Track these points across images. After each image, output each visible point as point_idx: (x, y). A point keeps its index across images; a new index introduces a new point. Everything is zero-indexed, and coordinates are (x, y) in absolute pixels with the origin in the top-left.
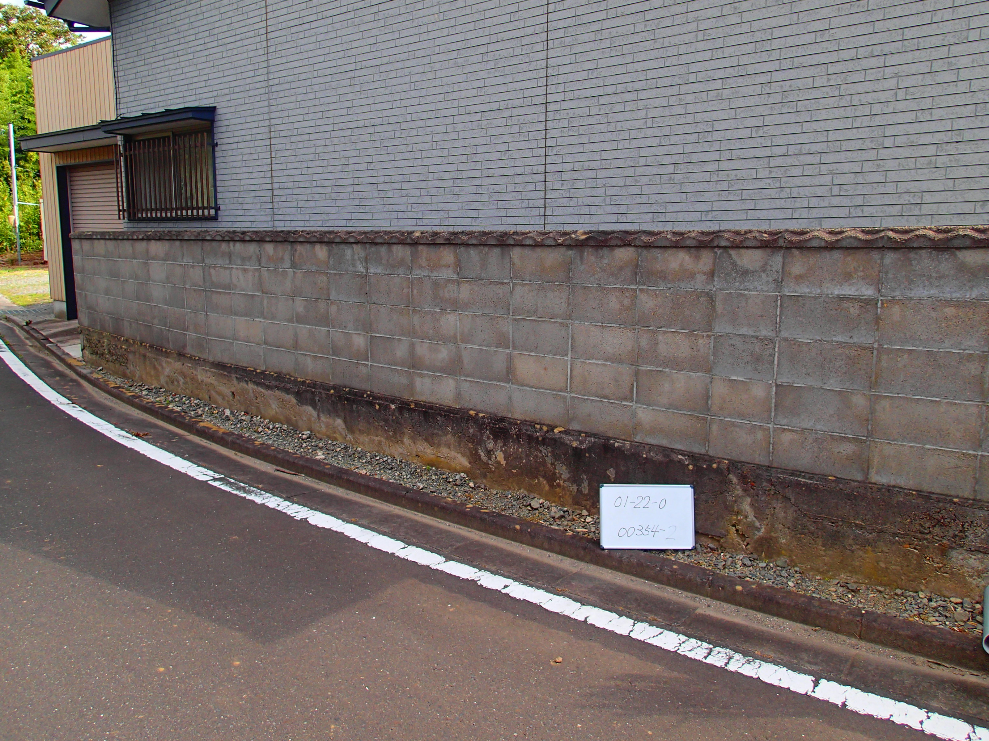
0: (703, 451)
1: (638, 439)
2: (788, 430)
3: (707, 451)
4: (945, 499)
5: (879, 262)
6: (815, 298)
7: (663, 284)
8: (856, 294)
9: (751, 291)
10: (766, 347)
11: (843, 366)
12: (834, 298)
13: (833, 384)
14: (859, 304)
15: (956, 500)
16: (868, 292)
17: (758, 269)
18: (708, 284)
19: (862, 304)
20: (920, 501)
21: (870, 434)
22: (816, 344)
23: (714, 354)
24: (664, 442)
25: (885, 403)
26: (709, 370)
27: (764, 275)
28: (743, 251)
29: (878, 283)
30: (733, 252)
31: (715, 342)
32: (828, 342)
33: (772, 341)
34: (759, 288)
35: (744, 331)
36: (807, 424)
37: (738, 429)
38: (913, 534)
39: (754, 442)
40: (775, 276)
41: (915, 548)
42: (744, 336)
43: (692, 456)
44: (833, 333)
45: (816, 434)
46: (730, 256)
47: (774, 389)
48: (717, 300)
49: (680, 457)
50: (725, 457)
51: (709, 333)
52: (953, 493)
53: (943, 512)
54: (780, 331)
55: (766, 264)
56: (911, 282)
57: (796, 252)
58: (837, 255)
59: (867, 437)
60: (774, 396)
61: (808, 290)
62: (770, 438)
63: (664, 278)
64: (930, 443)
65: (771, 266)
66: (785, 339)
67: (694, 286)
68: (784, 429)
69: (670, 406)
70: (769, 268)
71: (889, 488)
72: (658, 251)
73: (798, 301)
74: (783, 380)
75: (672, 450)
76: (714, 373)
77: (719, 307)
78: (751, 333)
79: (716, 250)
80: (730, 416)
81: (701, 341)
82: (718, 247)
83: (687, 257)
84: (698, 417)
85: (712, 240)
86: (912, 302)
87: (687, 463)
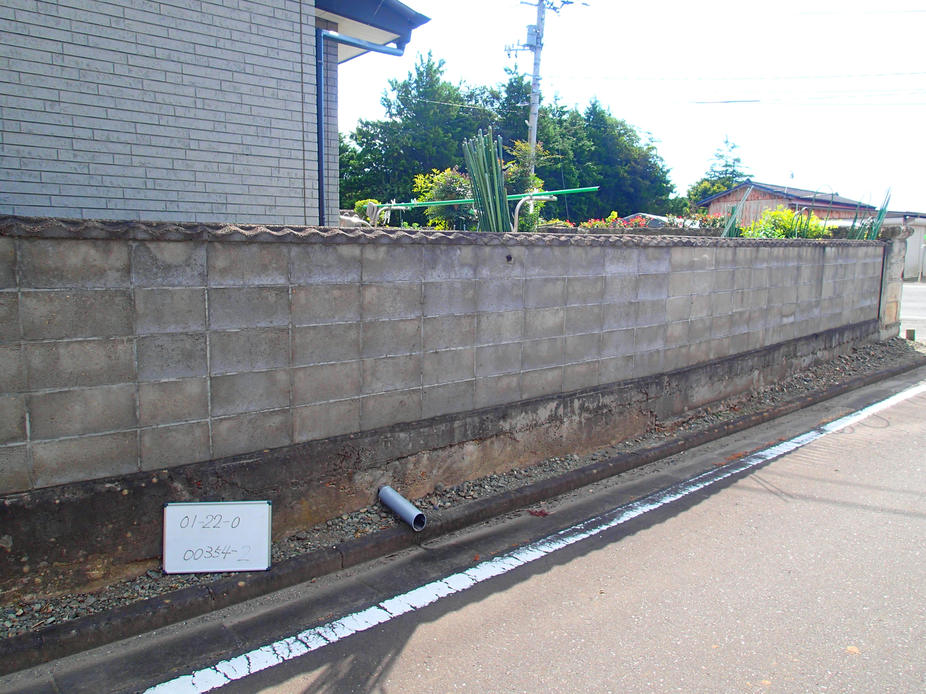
0: (135, 470)
1: (40, 484)
2: (225, 419)
3: (140, 468)
4: (345, 437)
5: (287, 254)
6: (239, 289)
7: (60, 285)
8: (272, 283)
9: (176, 286)
10: (197, 342)
11: (267, 349)
12: (255, 288)
13: (261, 367)
14: (275, 292)
15: (352, 436)
16: (281, 281)
17: (181, 263)
18: (124, 282)
19: (277, 292)
20: (331, 446)
21: (292, 402)
22: (244, 332)
23: (138, 359)
24: (81, 476)
25: (300, 374)
26: (134, 378)
27: (188, 269)
28: (163, 244)
29: (288, 273)
30: (152, 246)
31: (138, 346)
32: (253, 329)
33: (203, 335)
34: (184, 283)
35: (172, 329)
36: (241, 409)
37: (174, 433)
38: (331, 473)
39: (193, 441)
40: (200, 269)
41: (333, 484)
42: (173, 335)
43: (123, 480)
44: (257, 320)
45: (250, 415)
46: (148, 250)
47: (209, 382)
48: (137, 298)
49: (108, 485)
50: (163, 467)
51: (130, 337)
52: (349, 432)
53: (346, 448)
54: (209, 325)
55: (190, 258)
56: (310, 271)
57: (218, 246)
58: (254, 248)
59: (290, 406)
60: (209, 390)
61: (231, 282)
62: (208, 432)
63: (61, 277)
64: (333, 398)
65: (195, 260)
66: (216, 332)
67: (105, 284)
68: (222, 419)
69: (85, 431)
70: (194, 262)
71: (309, 443)
72: (48, 243)
73: (224, 293)
74: (217, 372)
75: (95, 481)
76: (140, 380)
77: (140, 307)
78: (180, 330)
79: (130, 243)
80: (164, 421)
81: (120, 347)
82: (135, 239)
83: (93, 252)
84: (124, 433)
85: (126, 232)
86: (313, 287)
87: (119, 489)
